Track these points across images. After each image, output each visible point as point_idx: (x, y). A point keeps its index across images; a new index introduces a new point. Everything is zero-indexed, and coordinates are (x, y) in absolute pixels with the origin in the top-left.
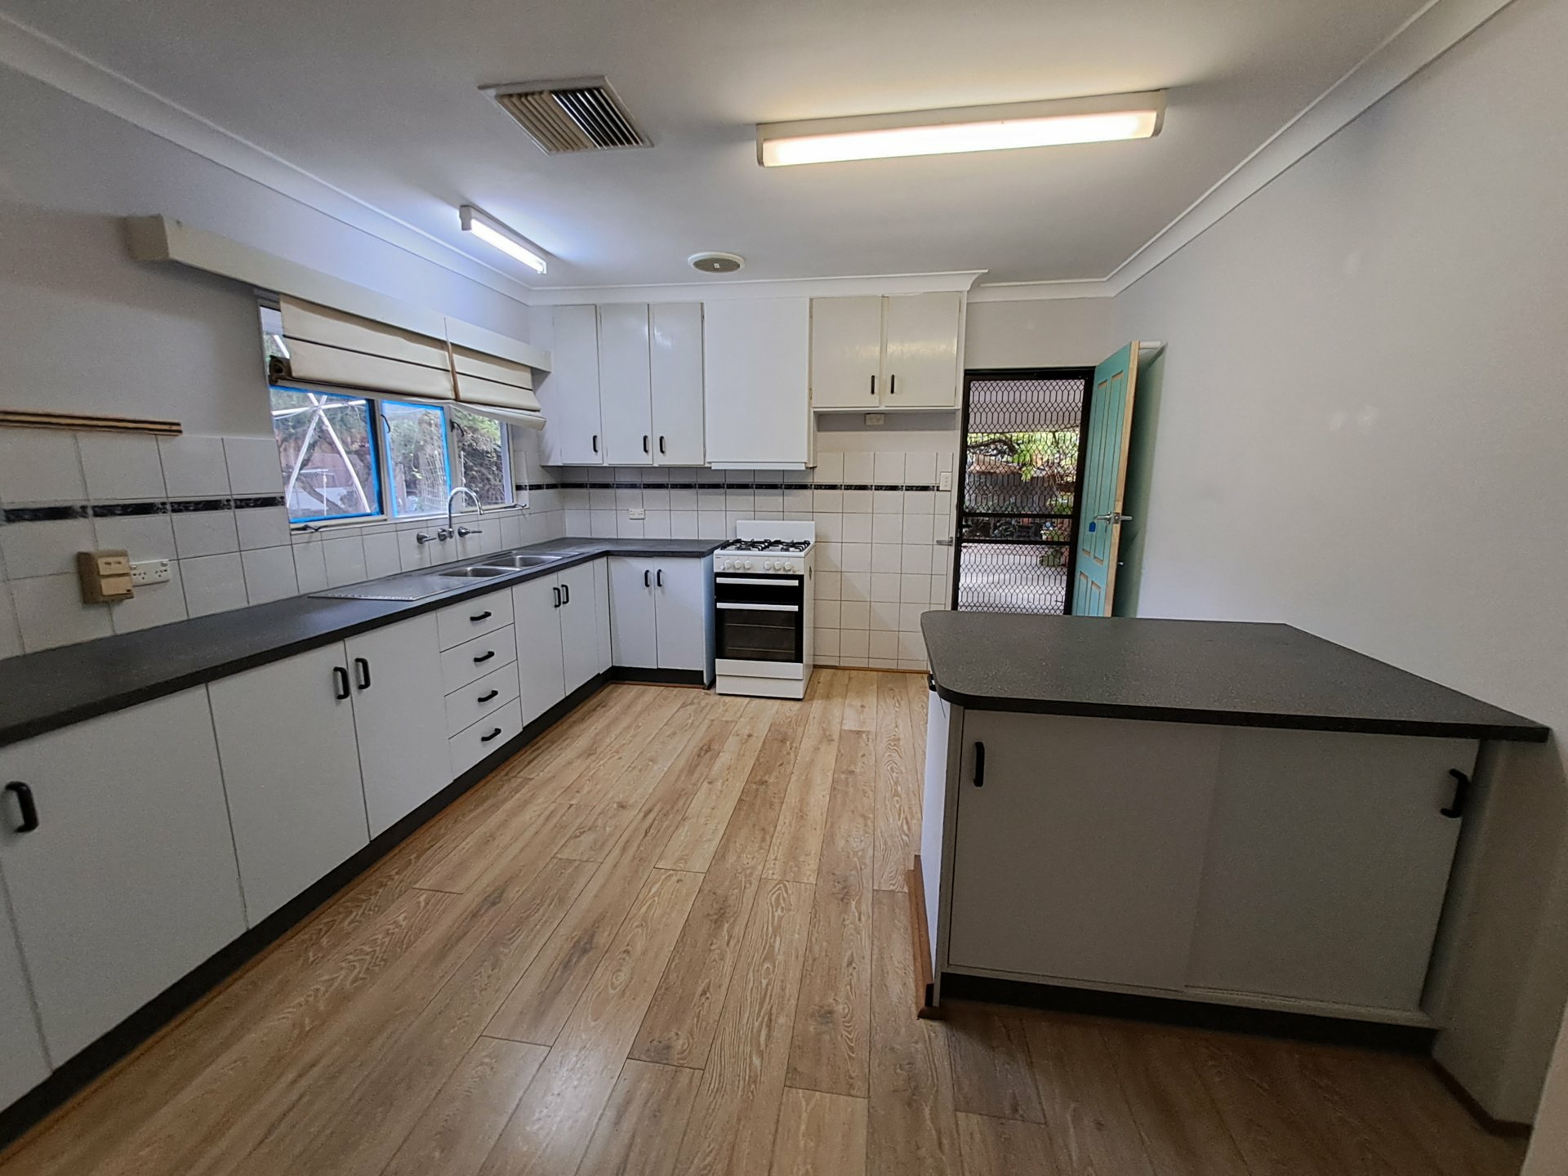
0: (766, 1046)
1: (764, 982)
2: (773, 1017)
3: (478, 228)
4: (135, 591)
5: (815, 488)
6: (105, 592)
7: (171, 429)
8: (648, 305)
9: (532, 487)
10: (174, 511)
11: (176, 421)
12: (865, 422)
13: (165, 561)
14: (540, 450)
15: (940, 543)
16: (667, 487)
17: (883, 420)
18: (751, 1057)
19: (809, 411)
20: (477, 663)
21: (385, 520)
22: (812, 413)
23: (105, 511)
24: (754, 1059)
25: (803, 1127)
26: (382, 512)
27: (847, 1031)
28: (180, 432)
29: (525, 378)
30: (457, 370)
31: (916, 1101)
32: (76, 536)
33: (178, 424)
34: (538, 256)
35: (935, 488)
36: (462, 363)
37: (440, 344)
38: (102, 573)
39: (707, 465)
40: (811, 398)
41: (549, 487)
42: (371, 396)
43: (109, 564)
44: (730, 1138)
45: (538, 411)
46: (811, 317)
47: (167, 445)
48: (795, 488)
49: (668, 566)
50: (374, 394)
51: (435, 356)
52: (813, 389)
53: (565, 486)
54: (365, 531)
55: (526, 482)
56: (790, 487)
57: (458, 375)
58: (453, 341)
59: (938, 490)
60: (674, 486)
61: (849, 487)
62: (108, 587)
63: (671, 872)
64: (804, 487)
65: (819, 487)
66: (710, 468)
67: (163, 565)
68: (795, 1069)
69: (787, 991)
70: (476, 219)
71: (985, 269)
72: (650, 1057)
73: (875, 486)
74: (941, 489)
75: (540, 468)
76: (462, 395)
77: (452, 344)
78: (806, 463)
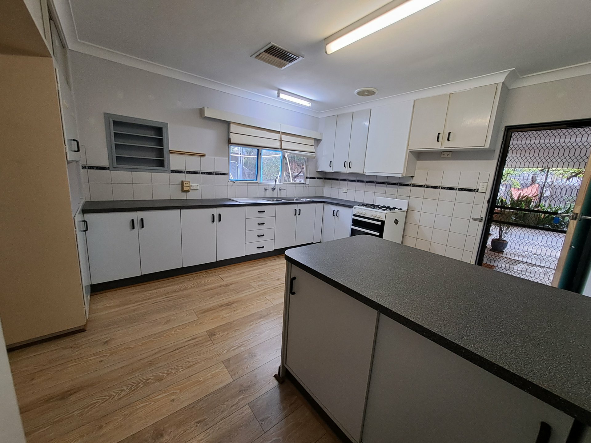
0: (231, 351)
1: (251, 338)
2: (242, 346)
3: (282, 96)
4: (190, 190)
5: (412, 186)
6: (184, 189)
7: (203, 155)
8: (353, 113)
9: (311, 178)
10: (202, 174)
11: (204, 153)
12: (441, 156)
13: (198, 185)
14: (316, 166)
15: (474, 219)
16: (356, 181)
17: (451, 155)
18: (225, 350)
19: (407, 151)
20: (259, 225)
21: (257, 182)
22: (408, 152)
23: (188, 172)
24: (225, 351)
25: (213, 373)
26: (257, 180)
27: (252, 363)
28: (205, 156)
29: (312, 142)
30: (282, 140)
31: (243, 392)
32: (182, 177)
33: (205, 154)
34: (308, 101)
35: (476, 191)
36: (284, 137)
37: (278, 132)
38: (184, 185)
39: (364, 173)
40: (408, 145)
41: (318, 178)
42: (258, 148)
43: (186, 183)
44: (199, 361)
45: (314, 153)
46: (413, 109)
47: (202, 158)
48: (403, 185)
49: (341, 209)
50: (259, 148)
51: (277, 136)
52: (410, 141)
53: (325, 179)
54: (248, 185)
55: (309, 176)
56: (401, 185)
57: (282, 141)
58: (282, 131)
59: (477, 191)
60: (358, 181)
61: (428, 187)
62: (185, 189)
63: (267, 300)
64: (407, 185)
65: (414, 186)
66: (365, 174)
67: (197, 185)
68: (229, 360)
69: (253, 344)
70: (281, 93)
71: (514, 68)
72: (209, 334)
73: (442, 187)
74: (479, 191)
75: (316, 172)
76: (283, 147)
77: (282, 132)
78: (402, 174)
